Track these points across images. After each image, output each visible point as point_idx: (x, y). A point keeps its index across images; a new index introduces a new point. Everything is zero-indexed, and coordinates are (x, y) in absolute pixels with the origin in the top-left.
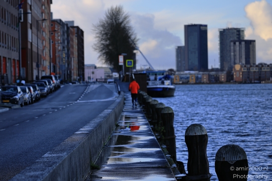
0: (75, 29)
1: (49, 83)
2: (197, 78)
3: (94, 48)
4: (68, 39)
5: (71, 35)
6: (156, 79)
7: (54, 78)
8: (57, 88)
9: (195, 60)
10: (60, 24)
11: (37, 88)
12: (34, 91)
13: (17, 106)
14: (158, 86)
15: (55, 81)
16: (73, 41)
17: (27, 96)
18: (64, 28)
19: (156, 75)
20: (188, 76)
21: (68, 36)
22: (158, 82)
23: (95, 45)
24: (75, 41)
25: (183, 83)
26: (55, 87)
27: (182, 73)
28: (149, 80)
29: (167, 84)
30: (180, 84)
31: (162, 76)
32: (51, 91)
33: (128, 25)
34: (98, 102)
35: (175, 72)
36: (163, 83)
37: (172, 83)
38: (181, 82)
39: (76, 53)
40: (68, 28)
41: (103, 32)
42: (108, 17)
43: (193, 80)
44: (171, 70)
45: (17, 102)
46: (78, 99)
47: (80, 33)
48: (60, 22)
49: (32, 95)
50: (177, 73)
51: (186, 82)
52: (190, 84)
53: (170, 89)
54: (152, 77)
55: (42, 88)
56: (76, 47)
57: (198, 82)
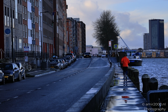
0: (80, 23)
1: (71, 57)
2: (157, 54)
3: (93, 36)
4: (76, 30)
5: (78, 27)
6: (130, 55)
7: (73, 55)
8: (75, 60)
9: (156, 42)
10: (71, 20)
11: (66, 61)
12: (65, 62)
13: (59, 70)
14: (132, 59)
15: (74, 56)
16: (79, 31)
17: (62, 65)
18: (74, 23)
19: (131, 52)
20: (151, 53)
21: (76, 28)
22: (132, 57)
23: (94, 34)
24: (80, 31)
25: (148, 58)
26: (74, 59)
27: (147, 51)
28: (127, 56)
29: (137, 58)
30: (146, 58)
31: (134, 53)
32: (72, 62)
33: (114, 22)
34: (100, 68)
35: (143, 50)
36: (135, 57)
37: (141, 58)
38: (147, 57)
39: (81, 39)
40: (76, 23)
41: (99, 27)
42: (101, 17)
43: (154, 56)
44: (140, 49)
45: (58, 68)
46: (88, 66)
47: (83, 26)
48: (71, 19)
49: (64, 64)
50: (144, 51)
51: (150, 57)
52: (152, 58)
53: (139, 61)
54: (128, 54)
55: (68, 60)
56: (80, 35)
57: (158, 56)
